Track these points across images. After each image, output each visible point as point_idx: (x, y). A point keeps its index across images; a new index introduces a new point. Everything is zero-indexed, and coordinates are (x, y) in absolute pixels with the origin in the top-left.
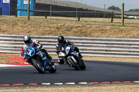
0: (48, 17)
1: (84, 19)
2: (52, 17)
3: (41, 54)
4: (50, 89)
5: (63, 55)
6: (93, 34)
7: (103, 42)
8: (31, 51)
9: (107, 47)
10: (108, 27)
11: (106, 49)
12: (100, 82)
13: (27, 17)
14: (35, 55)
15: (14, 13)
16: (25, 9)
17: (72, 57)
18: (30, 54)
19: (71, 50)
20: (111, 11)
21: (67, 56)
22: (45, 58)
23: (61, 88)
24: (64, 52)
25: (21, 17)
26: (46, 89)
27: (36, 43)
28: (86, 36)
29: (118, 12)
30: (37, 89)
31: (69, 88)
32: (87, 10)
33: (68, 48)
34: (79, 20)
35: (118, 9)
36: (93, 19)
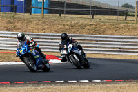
0: (62, 15)
1: (98, 16)
2: (66, 15)
3: (34, 52)
4: (64, 87)
5: (65, 52)
6: (106, 32)
7: (117, 40)
8: (23, 49)
9: (121, 45)
10: (122, 25)
11: (120, 46)
12: (114, 80)
13: (41, 14)
14: (27, 53)
15: (28, 11)
16: (39, 6)
17: (75, 56)
18: (22, 51)
19: (73, 48)
20: (125, 9)
21: (69, 54)
22: (38, 56)
23: (75, 86)
24: (66, 50)
25: (35, 14)
26: (60, 87)
27: (30, 40)
28: (100, 34)
29: (132, 10)
30: (51, 87)
31: (83, 86)
32: (101, 8)
33: (71, 46)
34: (93, 17)
35: (132, 7)
36: (106, 17)
